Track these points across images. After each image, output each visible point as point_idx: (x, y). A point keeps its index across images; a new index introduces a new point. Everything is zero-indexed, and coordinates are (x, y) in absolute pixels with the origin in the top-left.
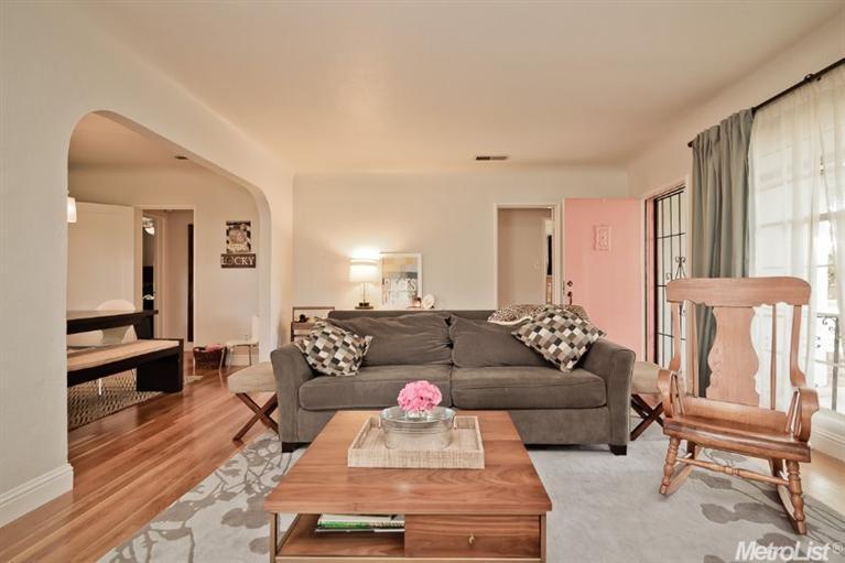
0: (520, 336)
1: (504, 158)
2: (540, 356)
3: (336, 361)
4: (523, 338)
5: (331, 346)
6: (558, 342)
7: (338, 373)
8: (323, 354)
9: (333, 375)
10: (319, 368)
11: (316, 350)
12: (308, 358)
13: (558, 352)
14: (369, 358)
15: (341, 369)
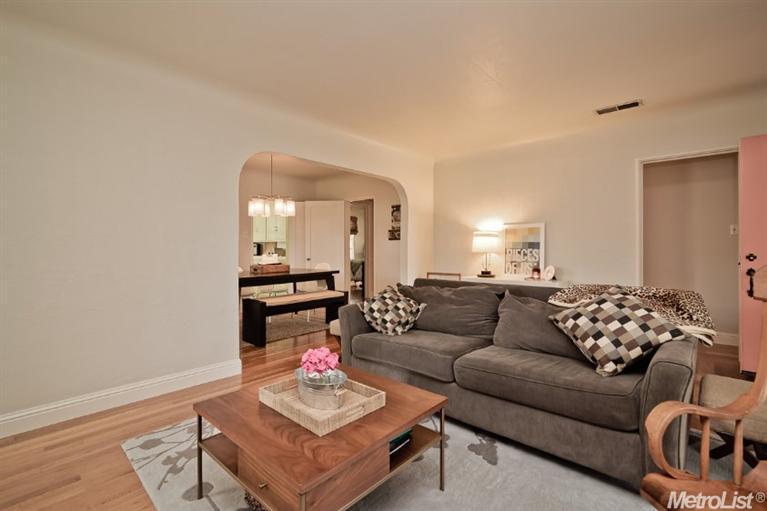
0: (557, 322)
1: (635, 104)
2: (576, 348)
3: (384, 321)
4: (561, 325)
5: (384, 308)
6: (598, 335)
7: (384, 331)
8: (376, 315)
9: (381, 332)
10: (373, 324)
11: (372, 310)
12: (366, 316)
13: (595, 347)
14: (419, 323)
15: (386, 328)
